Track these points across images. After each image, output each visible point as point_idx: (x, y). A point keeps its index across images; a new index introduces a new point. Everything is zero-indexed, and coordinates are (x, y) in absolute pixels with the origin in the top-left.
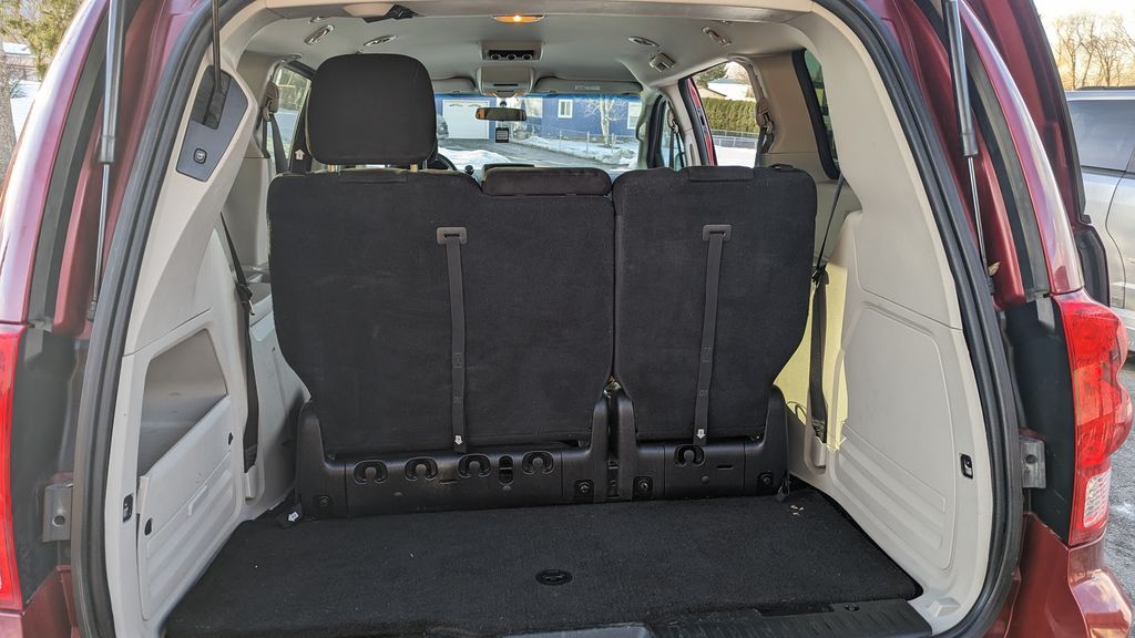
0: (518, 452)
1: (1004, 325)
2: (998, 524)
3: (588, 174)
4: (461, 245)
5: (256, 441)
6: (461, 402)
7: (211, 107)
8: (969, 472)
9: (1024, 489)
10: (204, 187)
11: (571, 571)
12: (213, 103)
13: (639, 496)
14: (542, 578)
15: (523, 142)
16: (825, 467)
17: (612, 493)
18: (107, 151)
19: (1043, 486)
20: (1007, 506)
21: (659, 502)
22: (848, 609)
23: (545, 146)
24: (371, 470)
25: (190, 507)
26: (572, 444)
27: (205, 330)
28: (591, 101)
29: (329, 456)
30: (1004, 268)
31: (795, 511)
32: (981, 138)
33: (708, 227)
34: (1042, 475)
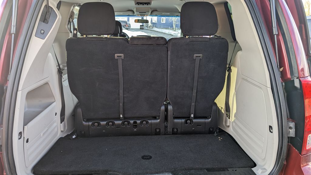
0: (139, 120)
1: (284, 87)
2: (280, 147)
3: (160, 38)
4: (122, 59)
5: (64, 115)
6: (122, 105)
7: (46, 17)
8: (271, 131)
9: (288, 137)
10: (44, 41)
11: (152, 156)
12: (47, 16)
13: (174, 133)
14: (144, 157)
15: (152, 29)
16: (229, 126)
17: (166, 132)
18: (13, 30)
19: (294, 136)
20: (283, 142)
21: (180, 135)
22: (233, 170)
23: (157, 31)
24: (96, 124)
25: (42, 134)
26: (155, 118)
27: (47, 83)
28: (170, 18)
29: (85, 120)
30: (285, 70)
31: (220, 139)
32: (279, 29)
33: (195, 55)
34: (294, 133)
